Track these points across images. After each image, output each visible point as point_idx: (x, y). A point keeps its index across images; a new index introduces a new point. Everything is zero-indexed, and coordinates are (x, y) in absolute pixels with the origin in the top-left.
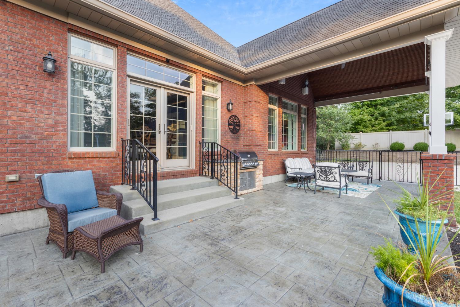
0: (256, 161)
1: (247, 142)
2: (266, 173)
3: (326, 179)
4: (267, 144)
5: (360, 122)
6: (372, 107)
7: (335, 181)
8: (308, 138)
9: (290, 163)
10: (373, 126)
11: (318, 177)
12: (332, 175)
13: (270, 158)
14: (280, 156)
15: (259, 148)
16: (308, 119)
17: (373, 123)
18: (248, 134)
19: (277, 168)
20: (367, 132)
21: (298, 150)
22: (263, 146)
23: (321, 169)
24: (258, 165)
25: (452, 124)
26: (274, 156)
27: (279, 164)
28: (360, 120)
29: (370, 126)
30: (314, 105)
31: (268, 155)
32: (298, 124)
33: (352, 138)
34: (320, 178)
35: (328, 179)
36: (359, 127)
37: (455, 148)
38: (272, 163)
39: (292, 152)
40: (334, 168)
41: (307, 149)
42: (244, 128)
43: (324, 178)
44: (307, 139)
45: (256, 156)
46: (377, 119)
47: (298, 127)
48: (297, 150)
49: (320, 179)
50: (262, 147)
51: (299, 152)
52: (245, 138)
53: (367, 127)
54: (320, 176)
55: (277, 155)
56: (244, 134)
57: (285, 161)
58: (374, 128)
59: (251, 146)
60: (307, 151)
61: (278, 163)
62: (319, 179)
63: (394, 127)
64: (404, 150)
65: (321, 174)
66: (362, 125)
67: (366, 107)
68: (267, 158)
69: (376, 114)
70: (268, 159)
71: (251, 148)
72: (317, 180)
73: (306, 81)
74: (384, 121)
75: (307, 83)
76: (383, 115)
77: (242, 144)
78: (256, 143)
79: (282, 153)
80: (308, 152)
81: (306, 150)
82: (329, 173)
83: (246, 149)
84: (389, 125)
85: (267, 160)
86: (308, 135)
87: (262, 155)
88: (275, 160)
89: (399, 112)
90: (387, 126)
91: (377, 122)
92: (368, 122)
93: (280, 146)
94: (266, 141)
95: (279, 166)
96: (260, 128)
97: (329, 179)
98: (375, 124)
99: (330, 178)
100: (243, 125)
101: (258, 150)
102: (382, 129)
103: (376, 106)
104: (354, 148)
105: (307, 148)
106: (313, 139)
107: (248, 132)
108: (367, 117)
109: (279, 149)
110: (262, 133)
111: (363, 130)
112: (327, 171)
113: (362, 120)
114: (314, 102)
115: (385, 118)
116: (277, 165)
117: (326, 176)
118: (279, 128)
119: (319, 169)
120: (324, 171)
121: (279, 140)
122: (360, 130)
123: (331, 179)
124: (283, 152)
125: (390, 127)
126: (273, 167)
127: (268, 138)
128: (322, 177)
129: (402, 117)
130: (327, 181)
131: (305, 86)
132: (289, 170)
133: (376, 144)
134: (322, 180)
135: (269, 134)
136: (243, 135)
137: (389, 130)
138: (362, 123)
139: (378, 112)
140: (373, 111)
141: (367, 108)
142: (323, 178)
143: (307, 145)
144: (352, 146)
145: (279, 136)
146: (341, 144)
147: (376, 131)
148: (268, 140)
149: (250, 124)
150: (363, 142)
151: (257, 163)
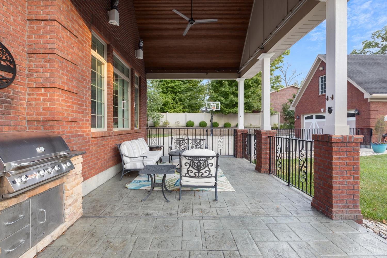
0: (66, 159)
1: (40, 115)
2: (87, 173)
3: (197, 175)
4: (90, 119)
5: (166, 104)
6: (173, 93)
7: (210, 175)
8: (140, 113)
9: (128, 149)
10: (174, 108)
11: (184, 171)
12: (207, 169)
13: (95, 144)
14: (111, 138)
15: (71, 128)
16: (140, 91)
17: (175, 106)
18: (41, 95)
19: (106, 160)
20: (171, 112)
21: (132, 129)
22: (81, 122)
23: (192, 160)
24: (72, 167)
25: (219, 109)
26: (102, 140)
27: (110, 151)
28: (167, 103)
29: (172, 108)
30: (145, 76)
31: (91, 139)
32: (131, 95)
33: (162, 117)
34: (188, 173)
35: (200, 174)
36: (165, 108)
37: (218, 125)
38: (98, 153)
39: (124, 131)
40: (211, 158)
41: (140, 127)
42: (30, 81)
43: (195, 174)
44: (140, 115)
45: (65, 147)
46: (177, 103)
47: (132, 99)
48: (130, 128)
49: (187, 175)
50: (79, 124)
51: (133, 131)
52: (31, 104)
53: (171, 109)
54: (188, 171)
55: (106, 138)
56: (29, 94)
57: (120, 145)
58: (175, 110)
59: (51, 124)
60: (140, 129)
61: (108, 150)
62: (185, 176)
63: (187, 110)
64: (194, 126)
65: (191, 168)
66: (167, 107)
67: (169, 92)
68: (89, 145)
69: (176, 99)
70: (91, 147)
71: (51, 128)
72: (183, 178)
73: (140, 42)
74: (181, 105)
75: (141, 44)
76: (180, 100)
77: (24, 118)
78: (65, 116)
79: (113, 134)
80: (140, 131)
81: (138, 128)
82: (204, 165)
83: (36, 128)
84: (184, 108)
85: (89, 149)
86: (140, 110)
87: (79, 140)
88: (103, 146)
89: (189, 100)
90: (183, 108)
91: (177, 105)
92: (171, 105)
93: (111, 123)
94: (88, 113)
95: (109, 155)
96: (73, 86)
97: (203, 174)
98: (176, 107)
99: (204, 172)
100: (27, 72)
101: (69, 132)
102: (180, 111)
103: (175, 93)
104: (162, 125)
105: (140, 125)
106: (144, 115)
107: (43, 90)
108: (171, 101)
109: (108, 127)
110: (79, 96)
111: (168, 110)
112: (201, 163)
113: (167, 102)
114: (146, 73)
115: (181, 103)
116: (106, 154)
117: (199, 170)
118: (108, 94)
119: (189, 161)
120: (197, 163)
121: (108, 113)
122: (166, 110)
123: (205, 175)
124: (115, 132)
125: (184, 110)
126: (99, 159)
127: (90, 108)
128: (192, 172)
129: (191, 103)
130: (198, 177)
131: (140, 48)
132: (125, 159)
133: (178, 122)
134: (191, 177)
135: (92, 101)
136: (27, 97)
137: (184, 112)
138: (167, 105)
139: (177, 97)
140: (174, 97)
141: (170, 94)
142: (192, 174)
143: (140, 122)
144: (161, 124)
145: (108, 108)
146: (153, 122)
147: (177, 112)
148: (90, 112)
149: (46, 71)
150: (169, 121)
151: (68, 164)
